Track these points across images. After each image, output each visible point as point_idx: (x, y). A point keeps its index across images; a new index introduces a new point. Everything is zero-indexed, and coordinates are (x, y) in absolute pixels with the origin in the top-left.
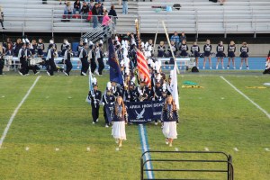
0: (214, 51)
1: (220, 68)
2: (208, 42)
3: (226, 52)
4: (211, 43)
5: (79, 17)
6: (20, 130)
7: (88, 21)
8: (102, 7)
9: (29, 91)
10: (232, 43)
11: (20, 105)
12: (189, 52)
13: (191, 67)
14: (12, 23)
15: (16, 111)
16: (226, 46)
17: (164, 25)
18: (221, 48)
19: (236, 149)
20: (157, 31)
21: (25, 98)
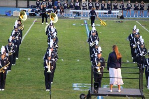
2: (129, 2)
4: (131, 2)
9: (30, 28)
13: (120, 16)
21: (28, 31)
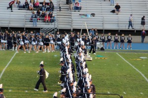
0: (113, 39)
1: (116, 48)
3: (119, 40)
5: (39, 20)
6: (6, 80)
7: (44, 22)
8: (52, 14)
9: (11, 59)
10: (123, 35)
11: (6, 67)
12: (99, 39)
13: (100, 47)
14: (3, 22)
15: (4, 70)
16: (119, 37)
17: (86, 25)
18: (117, 38)
19: (125, 93)
20: (82, 28)
21: (9, 63)
